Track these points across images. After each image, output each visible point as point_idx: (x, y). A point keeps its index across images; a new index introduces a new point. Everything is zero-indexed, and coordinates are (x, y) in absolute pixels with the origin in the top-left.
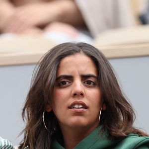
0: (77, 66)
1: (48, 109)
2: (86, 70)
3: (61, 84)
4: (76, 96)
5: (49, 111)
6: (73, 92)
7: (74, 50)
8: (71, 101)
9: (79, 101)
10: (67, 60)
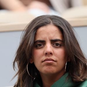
0: (48, 33)
1: (31, 61)
2: (54, 36)
3: (38, 46)
4: (47, 55)
5: (32, 63)
6: (45, 52)
7: (46, 23)
8: (44, 58)
9: (49, 58)
10: (41, 29)
